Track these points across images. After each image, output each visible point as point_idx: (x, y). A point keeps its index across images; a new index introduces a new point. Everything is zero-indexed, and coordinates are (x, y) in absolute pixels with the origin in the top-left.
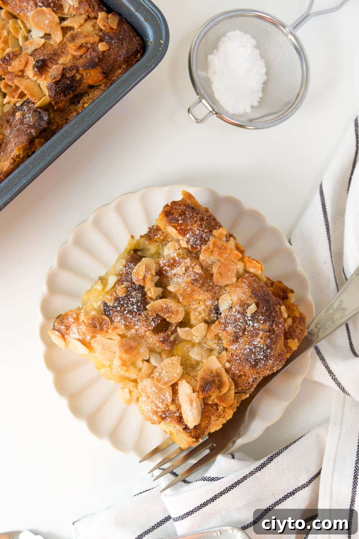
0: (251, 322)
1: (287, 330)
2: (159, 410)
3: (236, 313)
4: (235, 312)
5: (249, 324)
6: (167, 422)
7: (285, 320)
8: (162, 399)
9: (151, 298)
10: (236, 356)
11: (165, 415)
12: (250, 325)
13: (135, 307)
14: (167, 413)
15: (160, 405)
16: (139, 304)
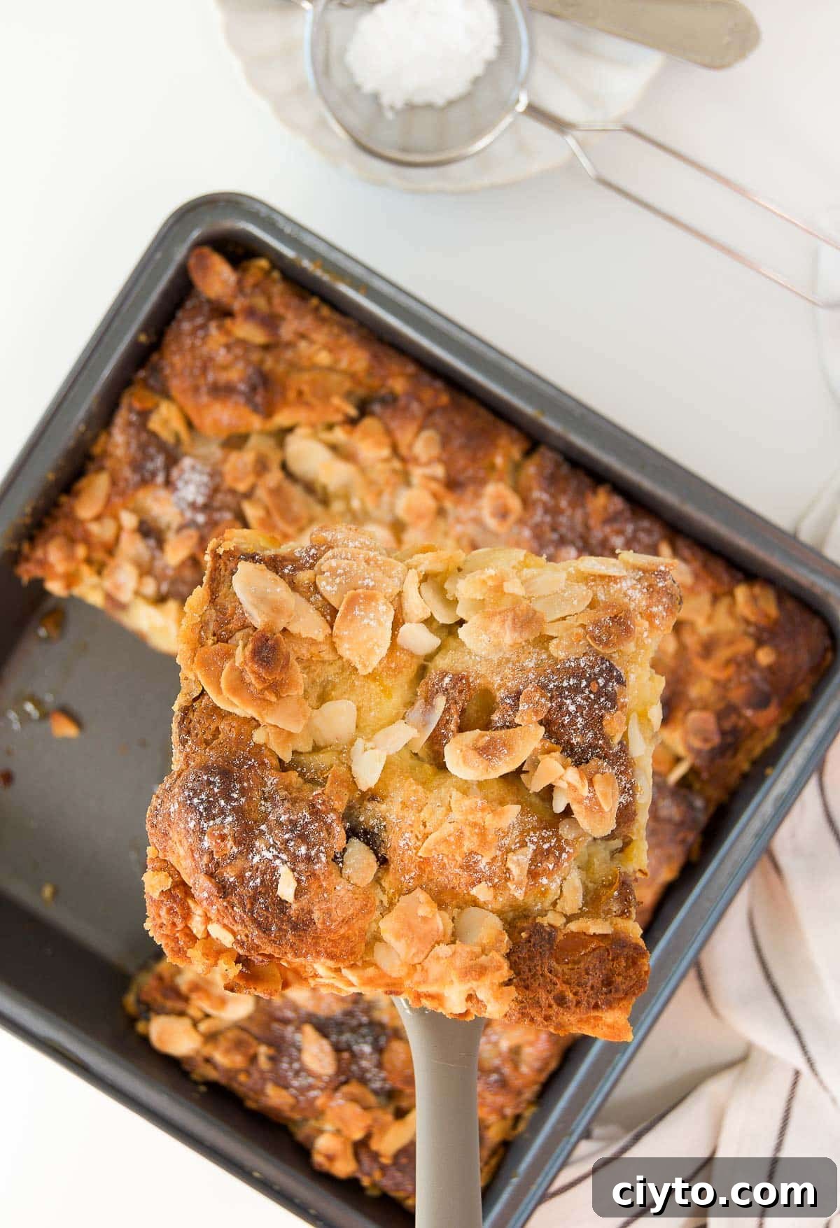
0: (269, 856)
1: (190, 902)
2: (330, 553)
3: (313, 853)
4: (316, 854)
5: (271, 849)
6: (299, 549)
7: (207, 920)
8: (340, 575)
9: (548, 752)
10: (252, 767)
11: (311, 554)
12: (268, 850)
13: (572, 708)
14: (311, 561)
15: (334, 563)
16: (567, 720)
